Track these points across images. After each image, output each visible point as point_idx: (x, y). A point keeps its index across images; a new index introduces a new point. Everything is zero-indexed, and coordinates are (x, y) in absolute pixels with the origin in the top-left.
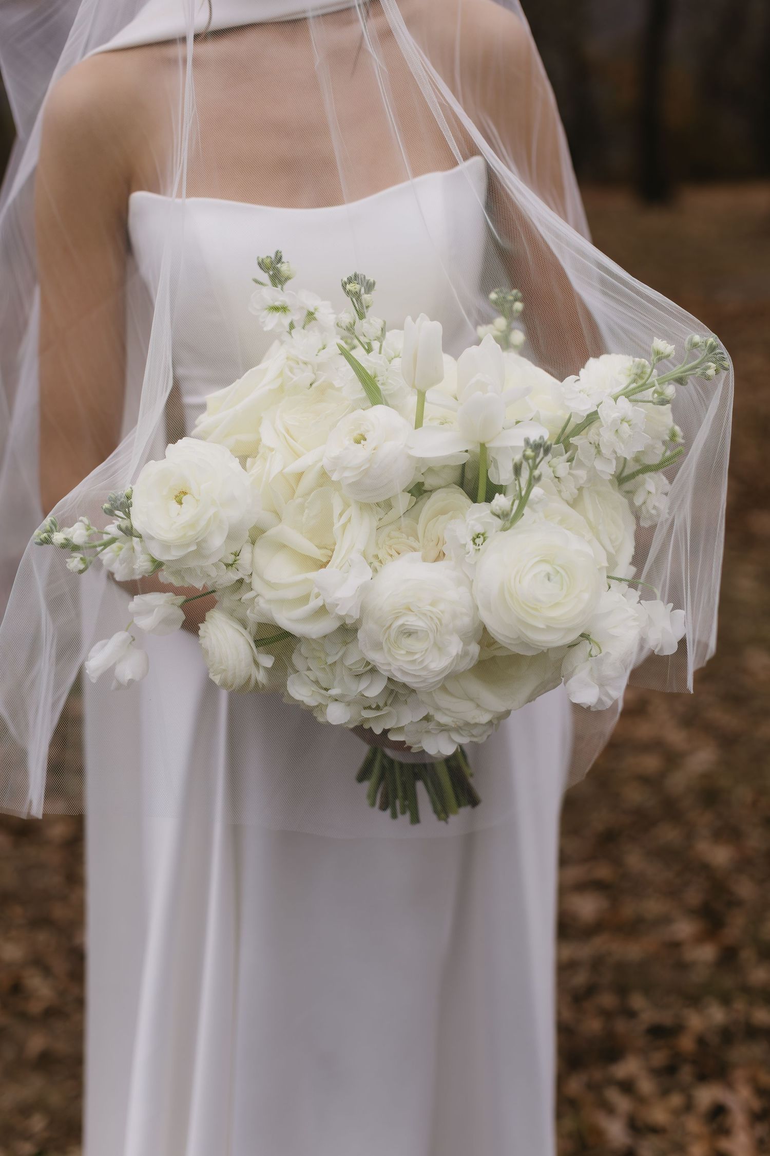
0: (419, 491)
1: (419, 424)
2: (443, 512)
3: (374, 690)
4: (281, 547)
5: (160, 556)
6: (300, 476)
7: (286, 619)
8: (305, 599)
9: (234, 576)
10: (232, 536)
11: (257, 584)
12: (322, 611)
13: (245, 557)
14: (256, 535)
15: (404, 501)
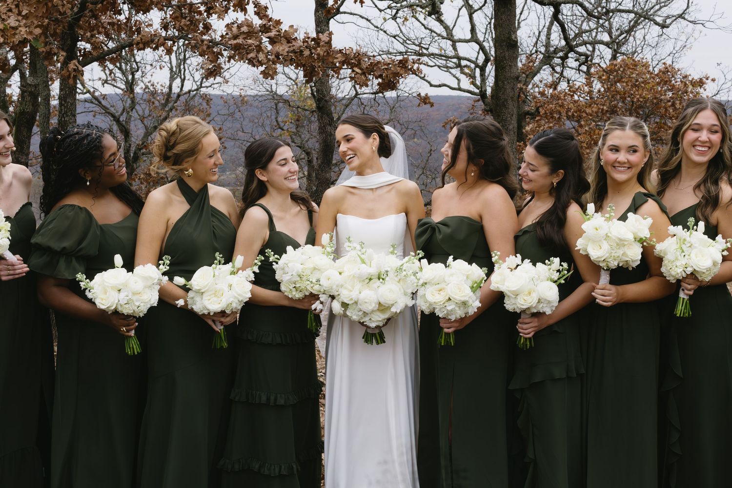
0: (370, 279)
1: (370, 267)
2: (374, 283)
3: (361, 313)
4: (346, 288)
5: (325, 289)
6: (350, 276)
7: (346, 301)
8: (349, 297)
9: (338, 293)
10: (337, 286)
11: (341, 295)
12: (352, 299)
13: (340, 290)
14: (342, 286)
15: (368, 280)
